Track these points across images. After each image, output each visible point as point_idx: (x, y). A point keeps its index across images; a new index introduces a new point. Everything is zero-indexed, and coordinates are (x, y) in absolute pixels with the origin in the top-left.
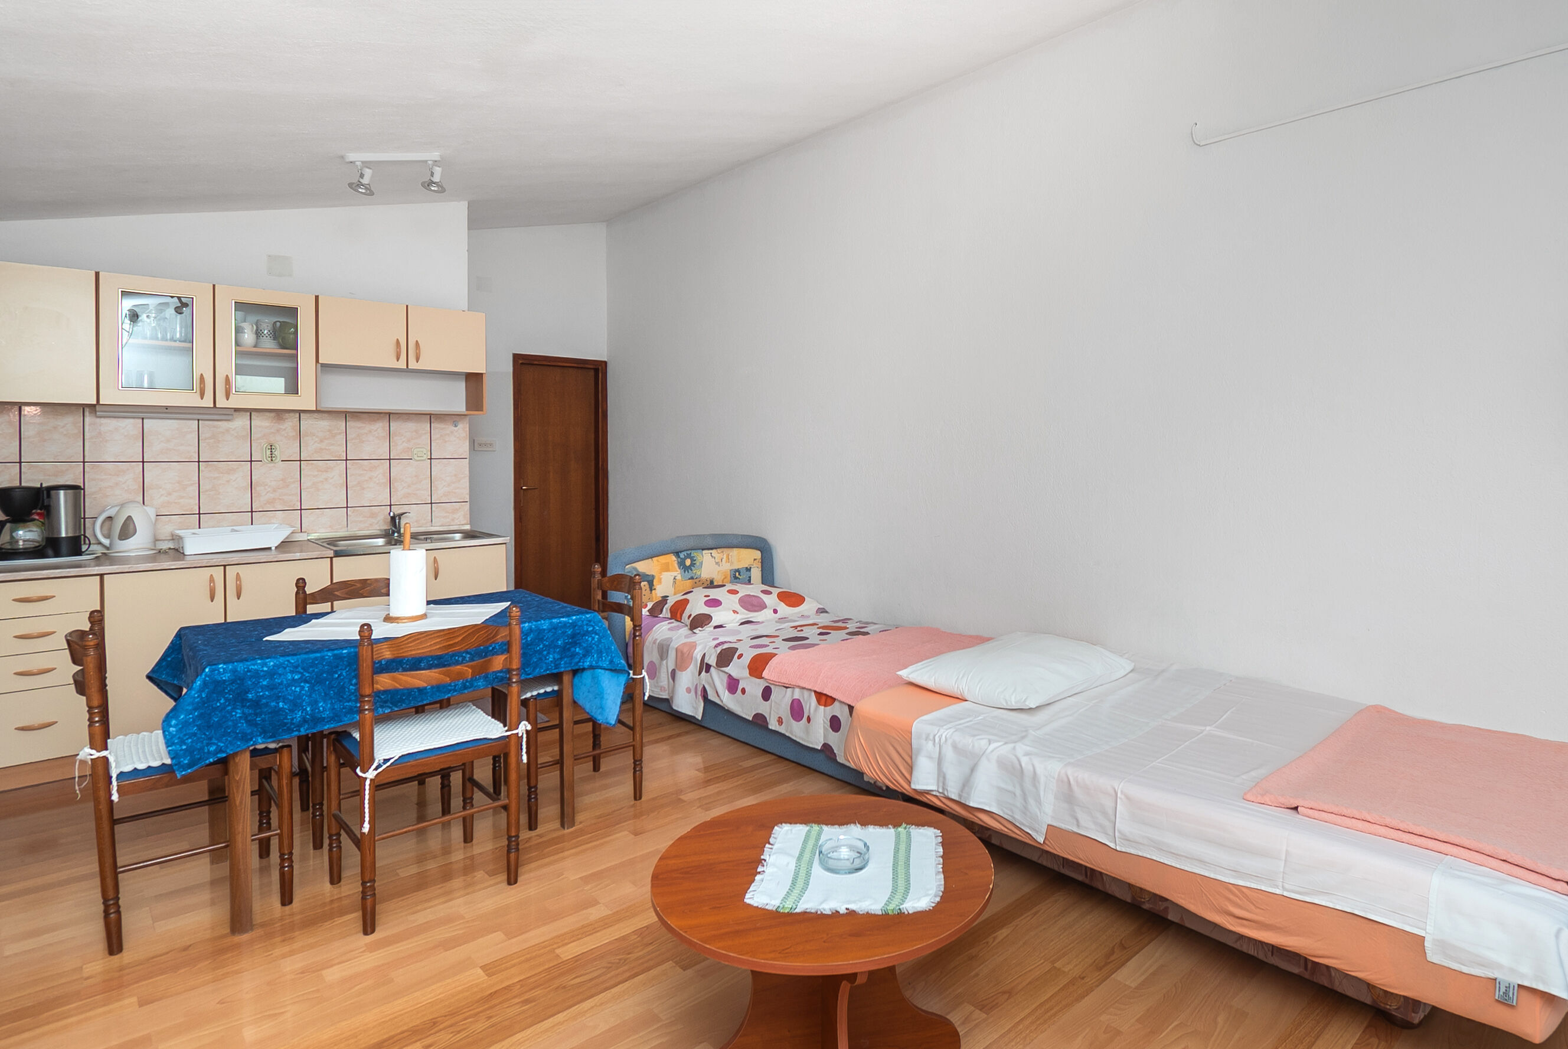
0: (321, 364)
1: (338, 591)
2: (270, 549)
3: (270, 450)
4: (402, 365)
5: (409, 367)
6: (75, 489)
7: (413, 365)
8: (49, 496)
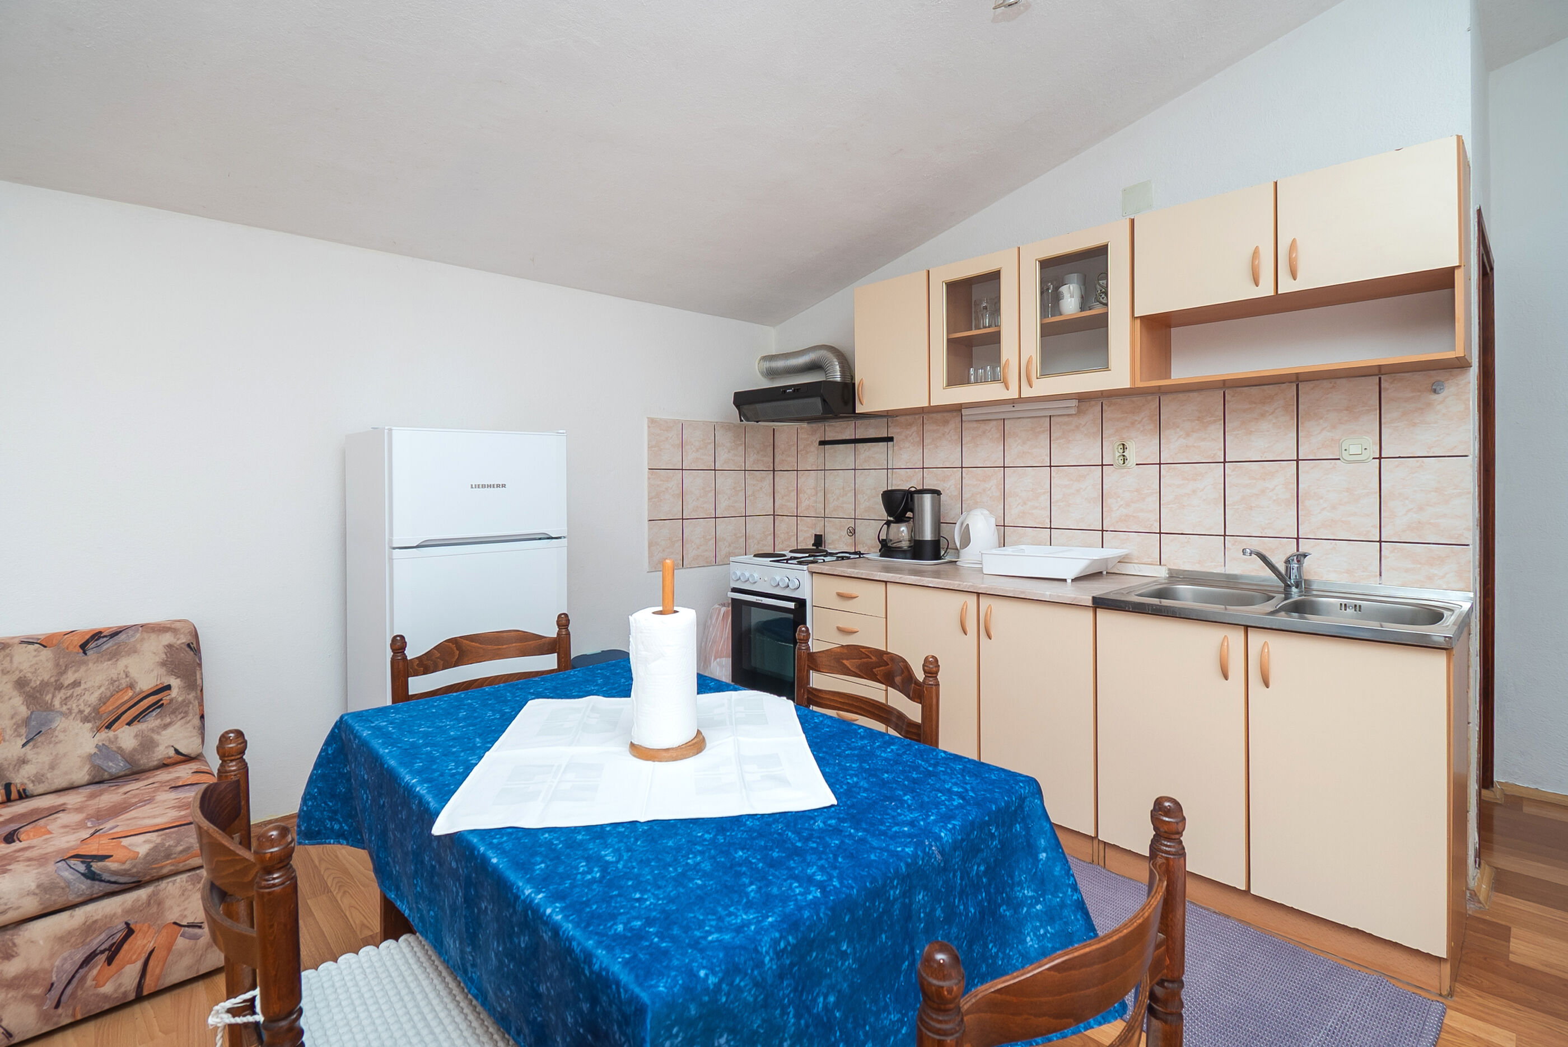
0: (1141, 318)
1: (847, 659)
2: (1065, 580)
3: (1122, 451)
4: (1265, 290)
5: (1279, 293)
6: (936, 493)
7: (1287, 286)
8: (912, 499)
